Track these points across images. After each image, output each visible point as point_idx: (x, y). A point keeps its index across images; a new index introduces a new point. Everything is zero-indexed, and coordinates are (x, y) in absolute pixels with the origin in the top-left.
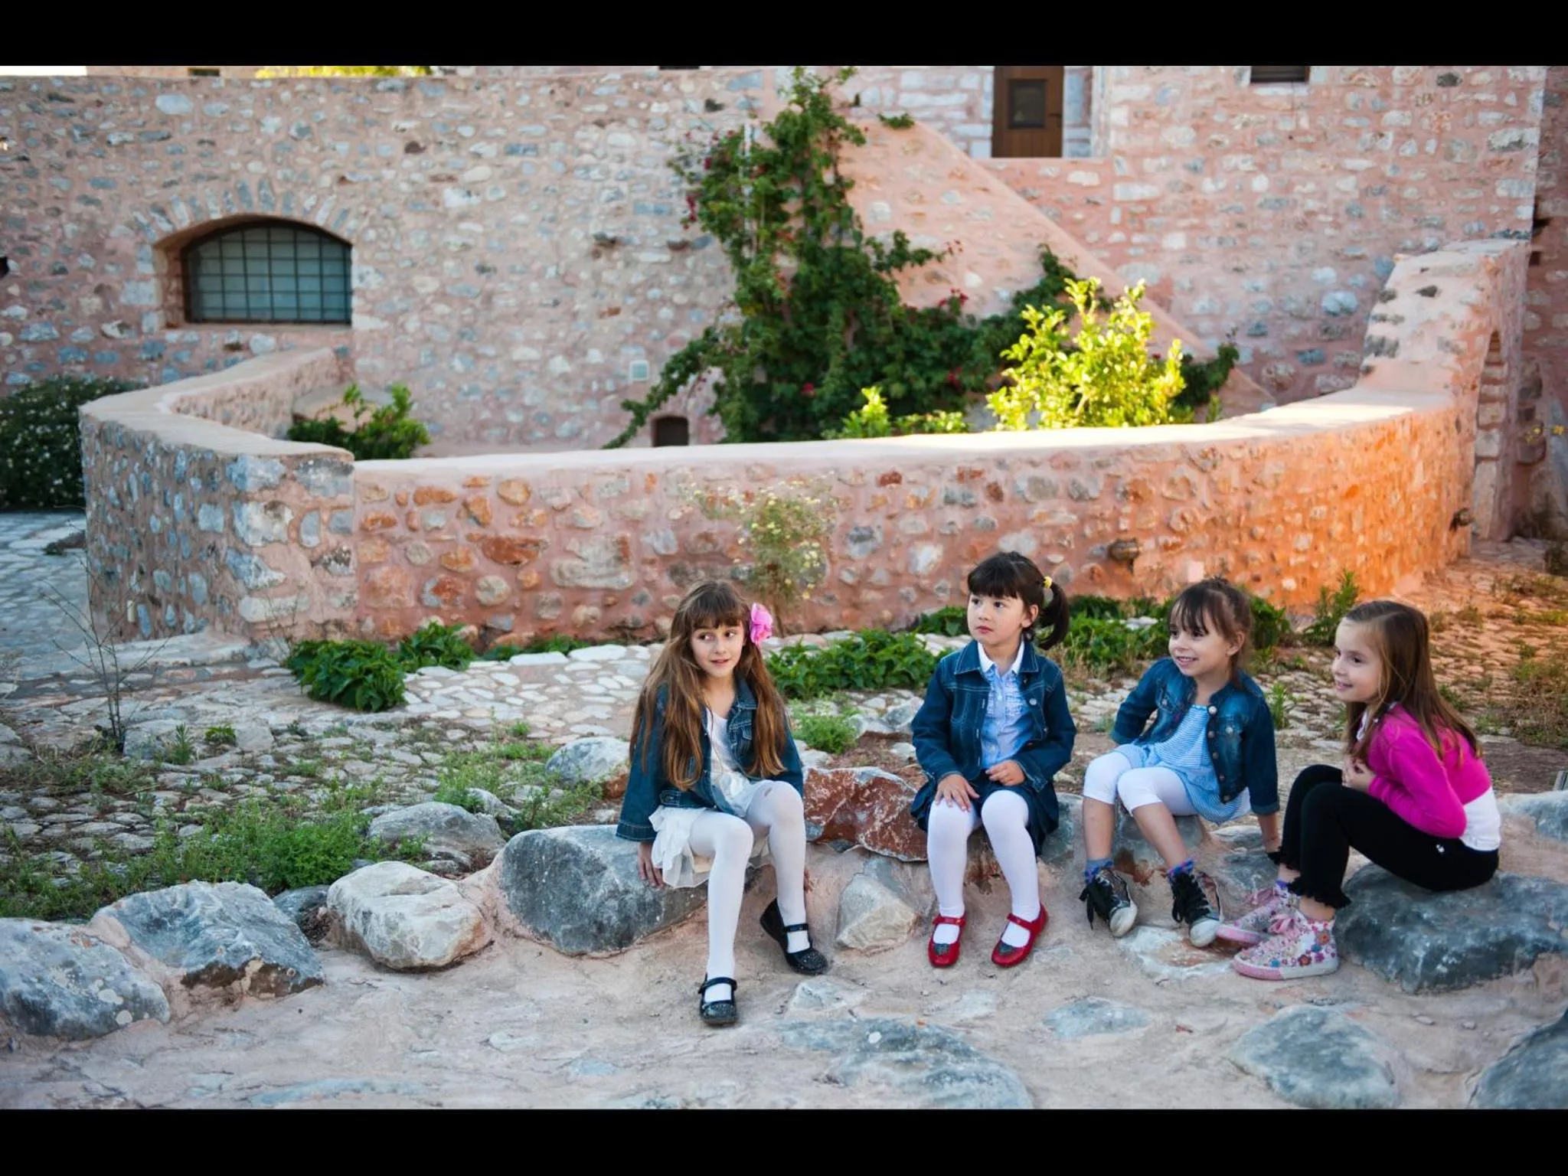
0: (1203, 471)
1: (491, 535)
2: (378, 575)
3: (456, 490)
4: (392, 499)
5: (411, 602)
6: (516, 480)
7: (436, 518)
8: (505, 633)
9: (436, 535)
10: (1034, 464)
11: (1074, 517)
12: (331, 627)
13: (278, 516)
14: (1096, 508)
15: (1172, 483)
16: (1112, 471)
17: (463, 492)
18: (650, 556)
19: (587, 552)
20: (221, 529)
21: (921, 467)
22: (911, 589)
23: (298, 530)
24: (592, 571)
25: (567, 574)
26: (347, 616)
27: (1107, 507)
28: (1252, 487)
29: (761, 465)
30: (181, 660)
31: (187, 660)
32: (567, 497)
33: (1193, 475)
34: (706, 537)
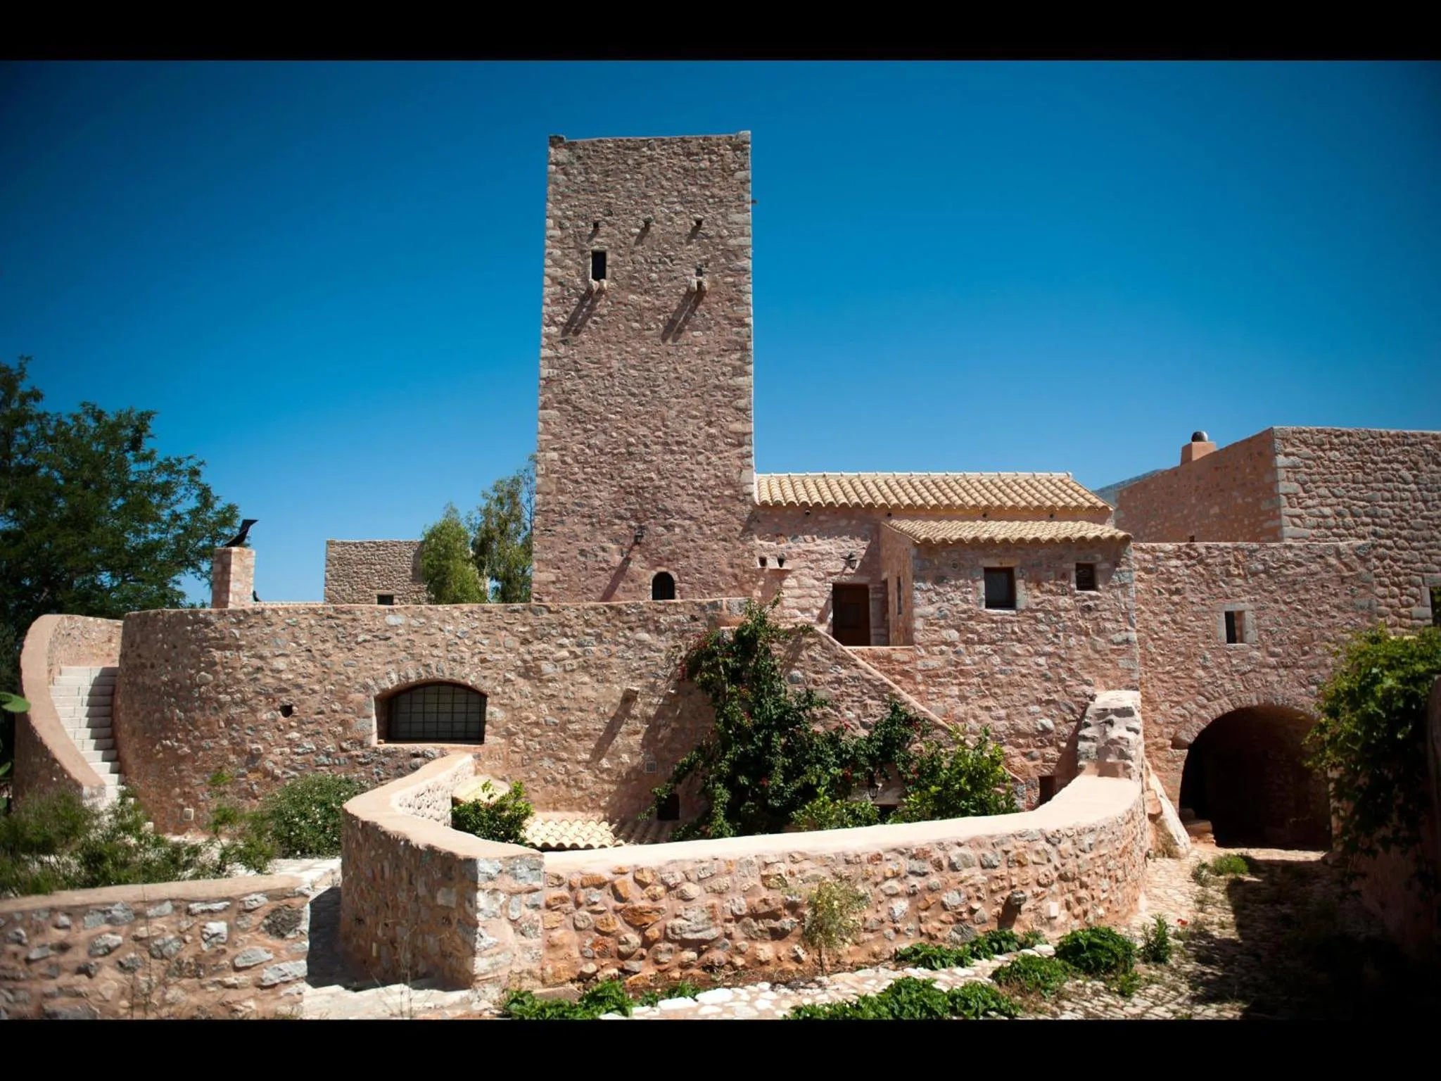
0: (1054, 845)
1: (630, 906)
2: (556, 934)
3: (607, 876)
4: (567, 885)
5: (576, 954)
6: (647, 868)
7: (597, 896)
8: (636, 973)
9: (594, 907)
10: (959, 845)
11: (985, 878)
12: (525, 975)
13: (496, 899)
14: (997, 872)
15: (1037, 853)
16: (1006, 848)
17: (612, 876)
18: (729, 916)
19: (690, 914)
20: (453, 905)
21: (894, 850)
22: (891, 931)
23: (507, 907)
24: (694, 928)
25: (678, 931)
26: (535, 967)
27: (1002, 870)
28: (1079, 853)
29: (800, 853)
30: (428, 1005)
31: (431, 1005)
32: (679, 876)
33: (1048, 847)
34: (765, 901)
